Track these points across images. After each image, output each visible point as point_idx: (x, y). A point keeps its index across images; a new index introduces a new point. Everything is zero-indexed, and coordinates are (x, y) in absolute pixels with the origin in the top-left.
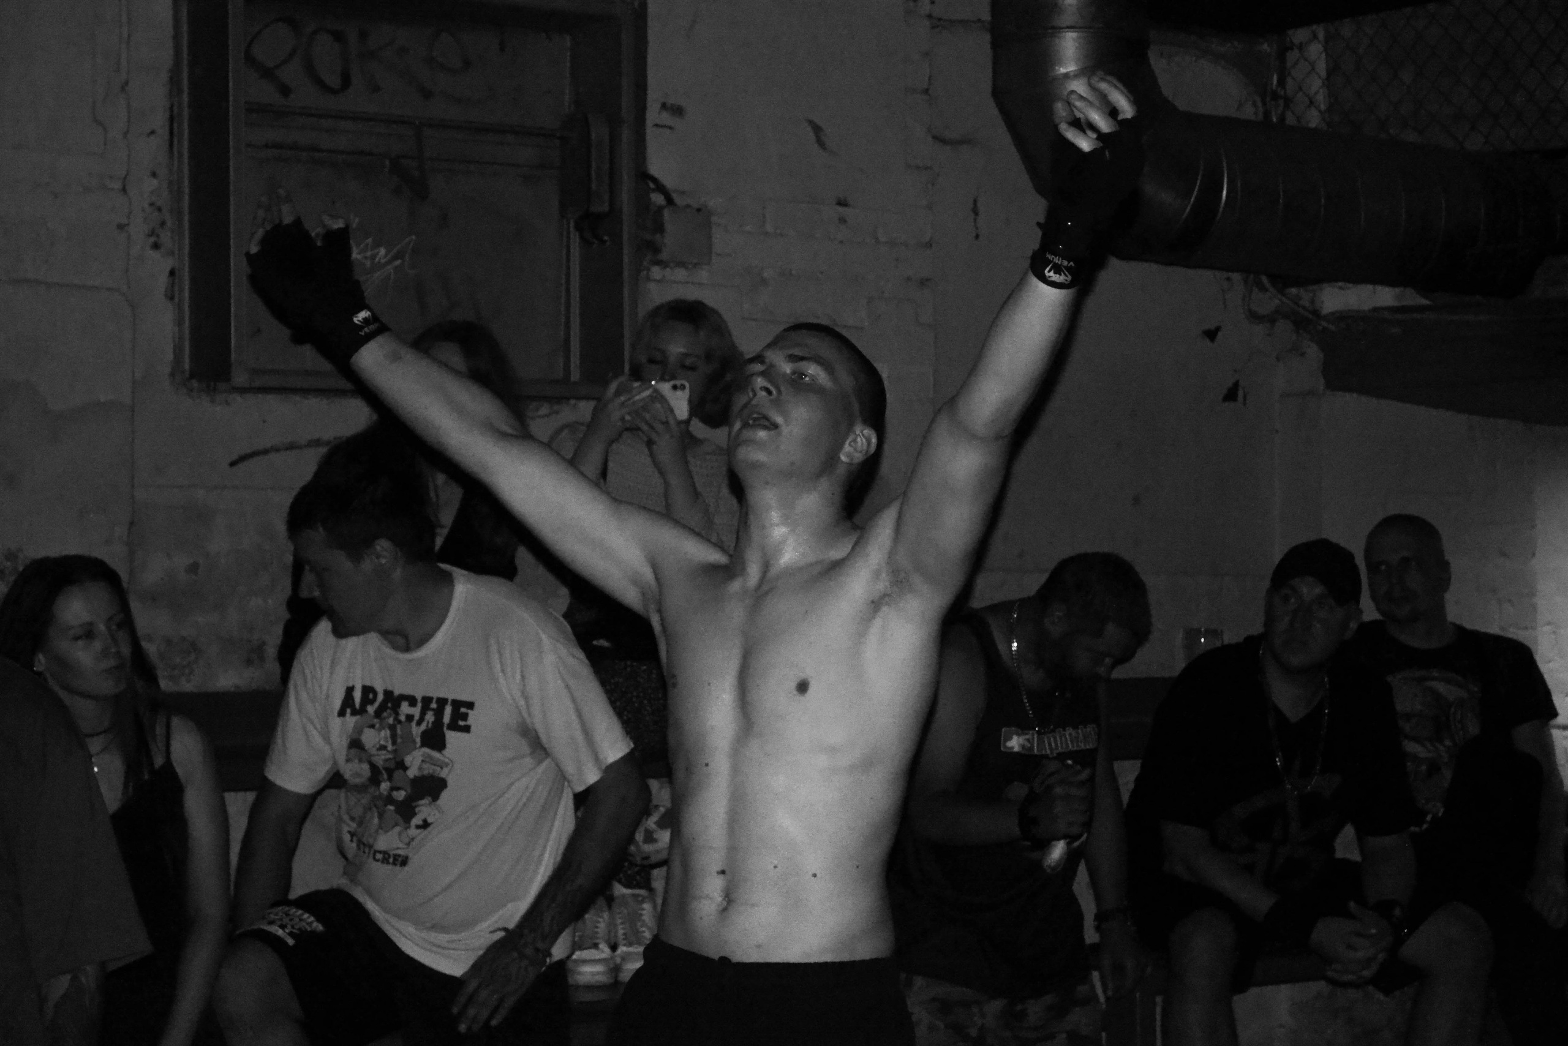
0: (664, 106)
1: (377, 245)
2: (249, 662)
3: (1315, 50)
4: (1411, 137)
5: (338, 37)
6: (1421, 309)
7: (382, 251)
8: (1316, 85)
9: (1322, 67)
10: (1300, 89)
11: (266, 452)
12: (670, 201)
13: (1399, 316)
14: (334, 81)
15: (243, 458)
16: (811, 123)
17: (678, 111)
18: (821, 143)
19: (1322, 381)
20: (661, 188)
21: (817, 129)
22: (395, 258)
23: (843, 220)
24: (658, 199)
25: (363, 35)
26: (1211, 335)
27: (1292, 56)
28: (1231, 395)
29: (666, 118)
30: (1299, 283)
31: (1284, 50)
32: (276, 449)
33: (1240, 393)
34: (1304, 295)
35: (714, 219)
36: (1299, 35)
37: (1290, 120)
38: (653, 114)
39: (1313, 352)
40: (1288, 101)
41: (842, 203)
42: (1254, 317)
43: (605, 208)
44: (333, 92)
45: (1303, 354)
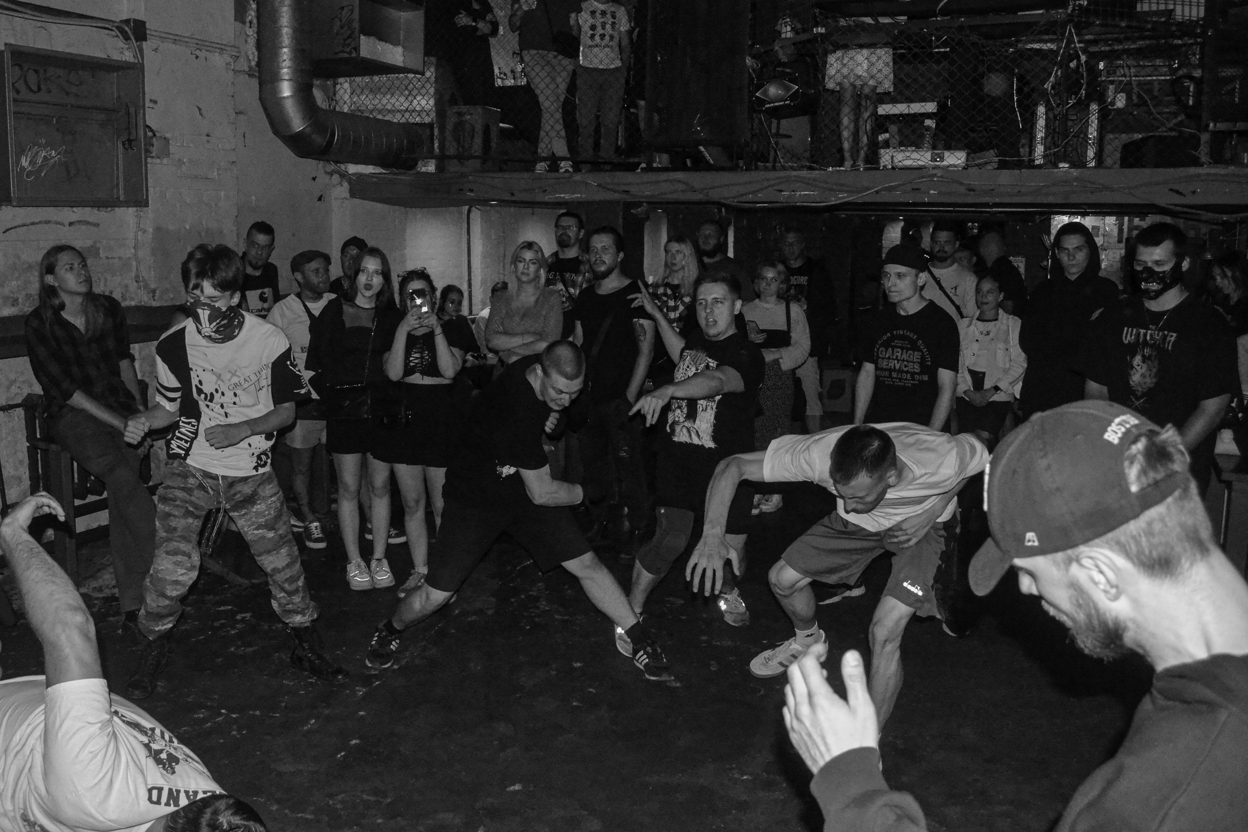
0: (151, 100)
1: (51, 150)
2: (13, 305)
3: (346, 85)
4: (380, 116)
5: (36, 72)
6: (385, 174)
7: (53, 152)
8: (346, 97)
9: (349, 91)
10: (341, 98)
11: (16, 227)
12: (154, 135)
13: (377, 176)
14: (35, 88)
15: (7, 230)
16: (198, 107)
17: (155, 102)
18: (201, 114)
19: (349, 195)
20: (151, 130)
21: (200, 109)
22: (58, 155)
23: (208, 141)
24: (150, 134)
25: (45, 71)
26: (314, 179)
27: (338, 87)
28: (320, 199)
29: (151, 105)
30: (340, 162)
31: (335, 84)
32: (19, 226)
33: (323, 198)
34: (343, 167)
35: (170, 141)
36: (341, 80)
37: (338, 109)
38: (148, 104)
39: (346, 184)
40: (337, 102)
41: (208, 135)
42: (327, 173)
43: (134, 138)
44: (34, 92)
45: (342, 186)
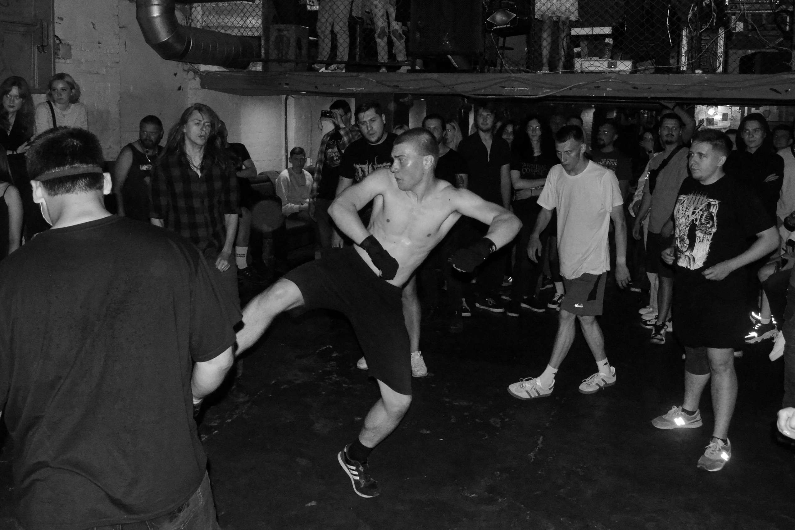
0: (58, 18)
3: (199, 9)
4: (223, 31)
6: (227, 72)
8: (199, 17)
9: (201, 13)
10: (195, 17)
12: (61, 42)
13: (221, 73)
16: (92, 23)
17: (62, 19)
18: (94, 28)
19: (200, 86)
20: (58, 39)
23: (99, 47)
24: (58, 42)
26: (175, 75)
27: (193, 10)
28: (179, 89)
29: (59, 21)
30: (194, 63)
31: (191, 8)
33: (181, 89)
34: (196, 66)
35: (72, 47)
36: (195, 5)
37: (193, 25)
38: (56, 20)
39: (198, 79)
40: (192, 20)
41: (99, 43)
42: (185, 70)
43: (46, 44)
45: (195, 80)
